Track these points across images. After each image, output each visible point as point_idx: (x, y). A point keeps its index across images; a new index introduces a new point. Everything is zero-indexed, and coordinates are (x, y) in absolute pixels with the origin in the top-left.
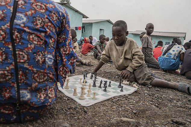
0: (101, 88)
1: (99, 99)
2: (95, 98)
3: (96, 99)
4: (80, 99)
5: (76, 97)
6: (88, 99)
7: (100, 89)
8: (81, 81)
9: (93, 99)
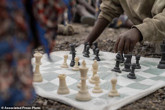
0: (120, 72)
1: (127, 96)
2: (118, 94)
3: (119, 96)
4: (78, 100)
5: (66, 97)
6: (100, 97)
7: (118, 73)
8: (65, 61)
9: (112, 97)
